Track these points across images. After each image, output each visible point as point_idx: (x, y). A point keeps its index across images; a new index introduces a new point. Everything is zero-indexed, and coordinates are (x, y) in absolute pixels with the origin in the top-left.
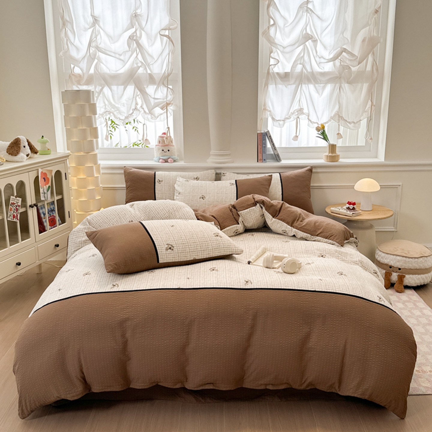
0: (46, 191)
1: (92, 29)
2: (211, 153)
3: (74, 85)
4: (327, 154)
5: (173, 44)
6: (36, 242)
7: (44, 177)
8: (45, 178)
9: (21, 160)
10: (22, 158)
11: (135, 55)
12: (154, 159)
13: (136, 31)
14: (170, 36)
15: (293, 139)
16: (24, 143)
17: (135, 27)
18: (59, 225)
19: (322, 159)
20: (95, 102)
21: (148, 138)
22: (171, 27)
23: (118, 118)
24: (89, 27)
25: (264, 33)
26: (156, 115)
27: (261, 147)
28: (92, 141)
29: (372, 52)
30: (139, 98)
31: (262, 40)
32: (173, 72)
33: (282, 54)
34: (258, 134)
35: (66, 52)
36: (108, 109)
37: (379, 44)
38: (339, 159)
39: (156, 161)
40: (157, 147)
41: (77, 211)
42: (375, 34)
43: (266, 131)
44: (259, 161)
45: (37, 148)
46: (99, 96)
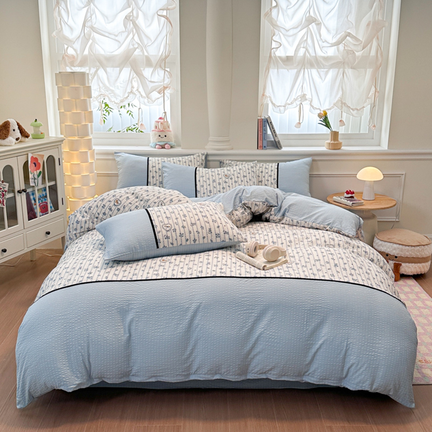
0: (36, 177)
1: (86, 8)
2: (210, 139)
3: (68, 66)
4: (329, 141)
5: (171, 25)
6: (24, 229)
7: (34, 162)
8: (36, 163)
9: (10, 144)
10: (12, 142)
11: (131, 35)
12: (150, 144)
13: (132, 11)
14: (168, 16)
15: (295, 126)
16: (14, 126)
17: (131, 6)
18: (51, 212)
19: (324, 146)
20: (90, 85)
21: (143, 123)
22: (169, 7)
23: (113, 102)
24: (83, 6)
25: (266, 15)
26: (154, 99)
27: (262, 133)
28: (86, 126)
29: (376, 37)
30: (135, 81)
31: (264, 22)
32: (171, 54)
33: (285, 38)
34: (258, 119)
35: (60, 31)
36: (103, 91)
37: (384, 28)
38: (341, 147)
39: (152, 147)
40: (154, 132)
41: (70, 198)
42: (380, 18)
43: (267, 117)
44: (259, 148)
45: (28, 132)
46: (93, 78)
